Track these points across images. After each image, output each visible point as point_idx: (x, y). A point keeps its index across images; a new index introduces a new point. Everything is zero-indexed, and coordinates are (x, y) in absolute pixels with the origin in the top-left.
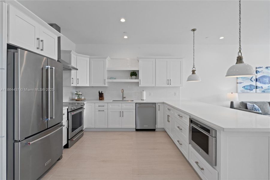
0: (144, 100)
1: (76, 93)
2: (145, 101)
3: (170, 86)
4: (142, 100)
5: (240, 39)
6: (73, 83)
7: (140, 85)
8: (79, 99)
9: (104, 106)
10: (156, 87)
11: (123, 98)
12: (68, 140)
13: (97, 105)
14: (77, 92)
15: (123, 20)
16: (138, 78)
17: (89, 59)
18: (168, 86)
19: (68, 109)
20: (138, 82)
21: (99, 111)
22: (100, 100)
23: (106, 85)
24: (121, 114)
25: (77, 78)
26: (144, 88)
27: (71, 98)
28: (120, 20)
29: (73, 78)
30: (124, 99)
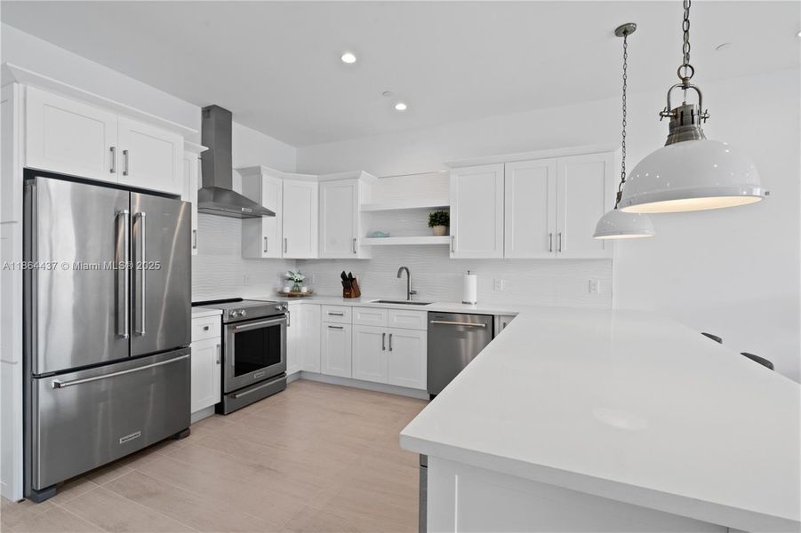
0: (470, 303)
1: (288, 275)
2: (472, 309)
3: (560, 256)
4: (466, 303)
5: (686, 32)
6: (266, 251)
7: (451, 254)
8: (295, 293)
9: (342, 315)
10: (508, 260)
11: (410, 293)
12: (223, 394)
13: (327, 310)
14: (291, 273)
15: (349, 58)
16: (447, 233)
17: (316, 184)
18: (552, 256)
19: (222, 316)
20: (448, 246)
21: (330, 327)
22: (346, 296)
23: (360, 255)
24: (387, 342)
25: (284, 238)
26: (470, 266)
27: (279, 290)
28: (341, 57)
29: (266, 238)
30: (415, 299)
